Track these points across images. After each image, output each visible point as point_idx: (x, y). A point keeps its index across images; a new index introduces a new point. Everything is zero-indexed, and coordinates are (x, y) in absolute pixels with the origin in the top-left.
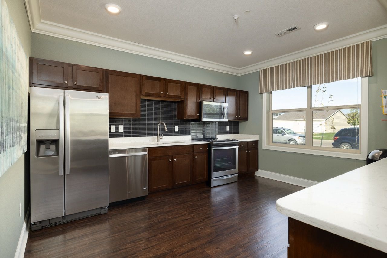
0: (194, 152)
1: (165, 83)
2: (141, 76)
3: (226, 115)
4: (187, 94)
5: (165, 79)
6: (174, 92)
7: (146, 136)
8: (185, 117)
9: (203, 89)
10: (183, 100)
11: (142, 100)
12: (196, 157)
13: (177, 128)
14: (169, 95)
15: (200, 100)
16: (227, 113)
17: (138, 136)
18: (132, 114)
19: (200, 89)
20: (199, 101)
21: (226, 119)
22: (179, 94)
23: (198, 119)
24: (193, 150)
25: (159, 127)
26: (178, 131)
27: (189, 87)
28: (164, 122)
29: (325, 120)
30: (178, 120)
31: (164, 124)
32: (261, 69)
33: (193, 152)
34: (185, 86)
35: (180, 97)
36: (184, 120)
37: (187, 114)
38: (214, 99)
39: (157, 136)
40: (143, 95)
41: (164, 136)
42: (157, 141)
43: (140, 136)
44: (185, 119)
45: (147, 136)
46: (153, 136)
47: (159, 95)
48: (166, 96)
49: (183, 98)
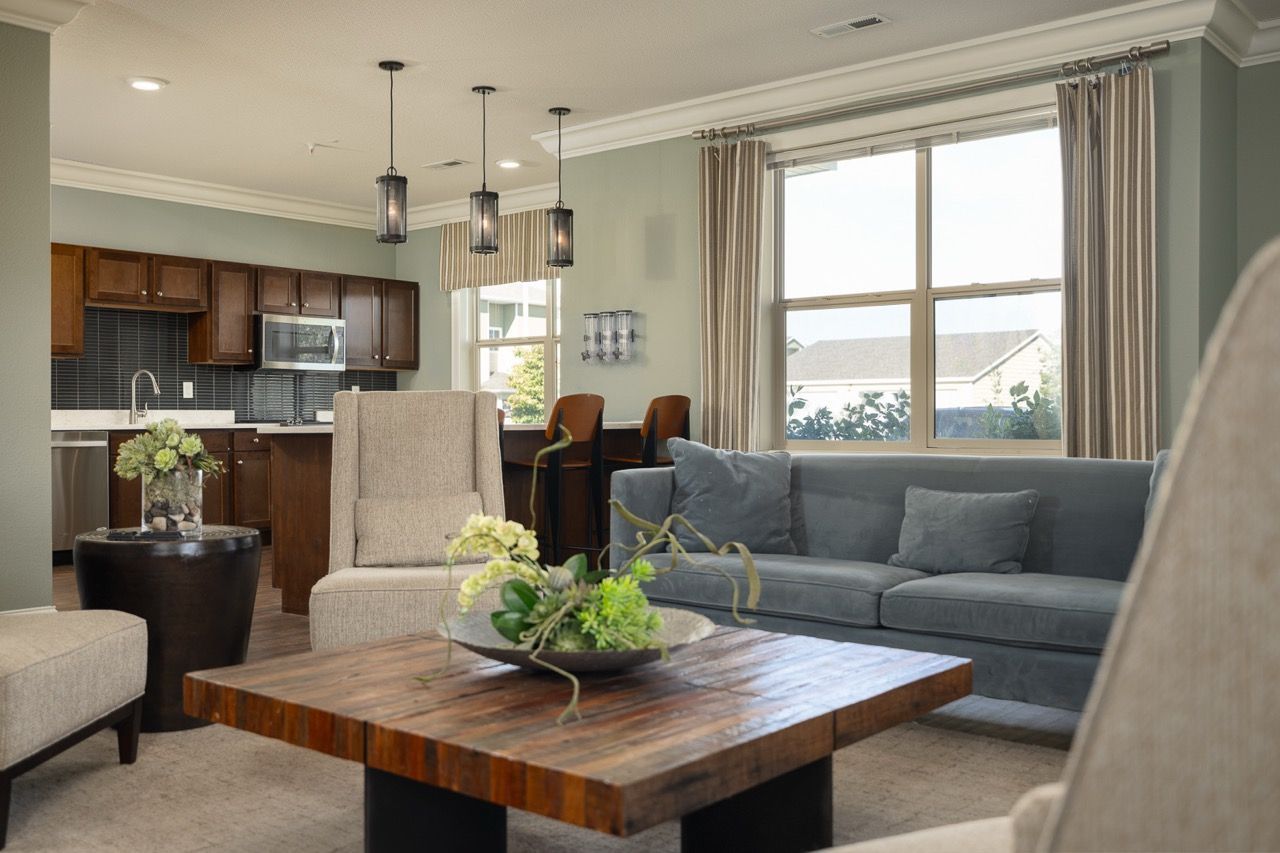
0: (236, 448)
1: (153, 265)
2: (86, 250)
3: (339, 353)
4: (217, 293)
5: (150, 257)
6: (179, 290)
7: (97, 409)
8: (211, 358)
9: (268, 280)
10: (204, 310)
11: (88, 309)
12: (240, 462)
13: (188, 389)
14: (163, 298)
15: (256, 309)
16: (340, 348)
17: (76, 409)
18: (64, 347)
19: (255, 277)
20: (254, 313)
21: (338, 365)
22: (192, 296)
23: (253, 363)
24: (232, 444)
25: (137, 384)
26: (191, 396)
27: (225, 275)
28: (151, 372)
29: (974, 382)
30: (194, 365)
31: (149, 378)
32: (445, 222)
33: (232, 449)
34: (209, 272)
35: (195, 303)
36: (211, 366)
37: (218, 349)
38: (301, 306)
39: (130, 408)
40: (93, 300)
41: (149, 409)
42: (131, 423)
43: (80, 409)
44: (210, 362)
45: (101, 409)
46: (117, 409)
47: (136, 299)
48: (156, 301)
49: (205, 305)
